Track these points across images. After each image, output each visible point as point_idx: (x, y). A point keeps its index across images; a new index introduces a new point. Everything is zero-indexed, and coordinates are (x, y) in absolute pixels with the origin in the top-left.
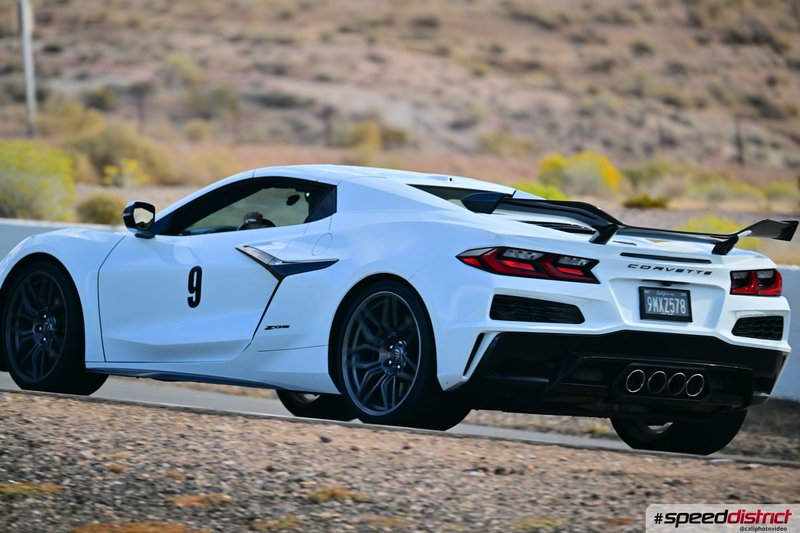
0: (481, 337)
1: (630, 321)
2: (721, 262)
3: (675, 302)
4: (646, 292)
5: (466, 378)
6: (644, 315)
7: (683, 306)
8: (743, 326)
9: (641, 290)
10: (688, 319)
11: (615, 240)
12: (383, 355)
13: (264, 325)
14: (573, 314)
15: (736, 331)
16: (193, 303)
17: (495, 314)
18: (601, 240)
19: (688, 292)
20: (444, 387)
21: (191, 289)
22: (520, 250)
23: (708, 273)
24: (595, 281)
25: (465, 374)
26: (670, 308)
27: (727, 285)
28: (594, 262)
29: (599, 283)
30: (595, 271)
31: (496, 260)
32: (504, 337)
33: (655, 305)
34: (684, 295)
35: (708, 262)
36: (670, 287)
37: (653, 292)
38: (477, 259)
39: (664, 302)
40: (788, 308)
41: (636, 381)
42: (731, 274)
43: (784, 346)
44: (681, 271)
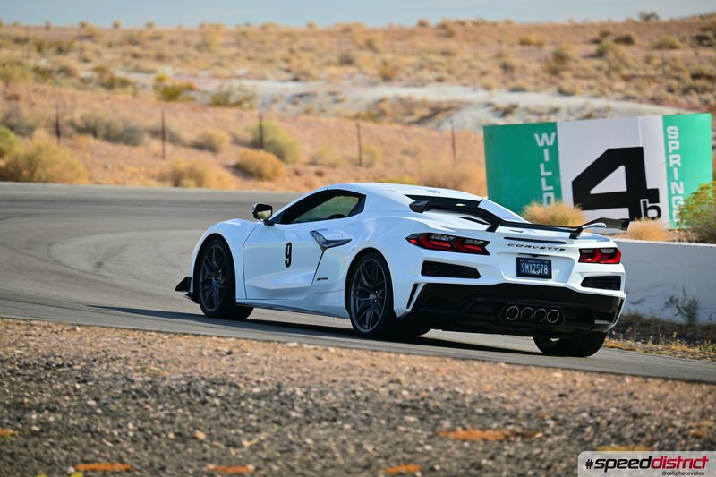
0: (416, 286)
1: (511, 277)
2: (573, 243)
3: (541, 267)
4: (521, 260)
5: (409, 310)
6: (520, 274)
7: (546, 269)
8: (588, 282)
9: (518, 259)
10: (549, 276)
11: (500, 229)
12: (372, 297)
13: (316, 278)
14: (474, 273)
15: (583, 285)
16: (288, 265)
17: (424, 272)
18: (492, 229)
19: (550, 261)
20: (397, 315)
21: (287, 256)
22: (443, 235)
23: (562, 250)
24: (487, 254)
25: (408, 307)
26: (537, 270)
27: (577, 256)
28: (487, 243)
29: (489, 254)
30: (487, 248)
31: (425, 240)
32: (428, 286)
33: (526, 267)
34: (548, 262)
35: (565, 243)
36: (538, 258)
37: (526, 260)
38: (416, 239)
39: (533, 267)
40: (624, 271)
41: (513, 313)
42: (580, 250)
43: (620, 294)
44: (544, 248)
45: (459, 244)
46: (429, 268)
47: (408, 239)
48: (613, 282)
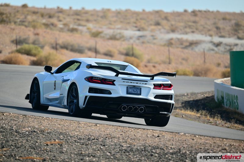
0: (86, 97)
1: (124, 94)
2: (151, 82)
3: (137, 91)
4: (128, 88)
6: (128, 93)
7: (139, 91)
8: (156, 97)
9: (127, 87)
10: (140, 94)
11: (120, 76)
13: (60, 94)
14: (109, 92)
16: (55, 89)
17: (89, 92)
18: (117, 75)
20: (81, 108)
21: (54, 86)
22: (98, 78)
23: (146, 84)
25: (84, 105)
26: (135, 92)
27: (152, 87)
28: (114, 81)
29: (115, 85)
30: (115, 83)
31: (91, 79)
32: (91, 97)
33: (130, 90)
34: (140, 89)
35: (147, 81)
36: (135, 87)
37: (131, 88)
38: (88, 79)
39: (133, 90)
40: (173, 93)
41: (124, 108)
42: (154, 84)
43: (172, 102)
44: (138, 83)
45: (104, 81)
46: (91, 90)
47: (85, 79)
48: (169, 97)
